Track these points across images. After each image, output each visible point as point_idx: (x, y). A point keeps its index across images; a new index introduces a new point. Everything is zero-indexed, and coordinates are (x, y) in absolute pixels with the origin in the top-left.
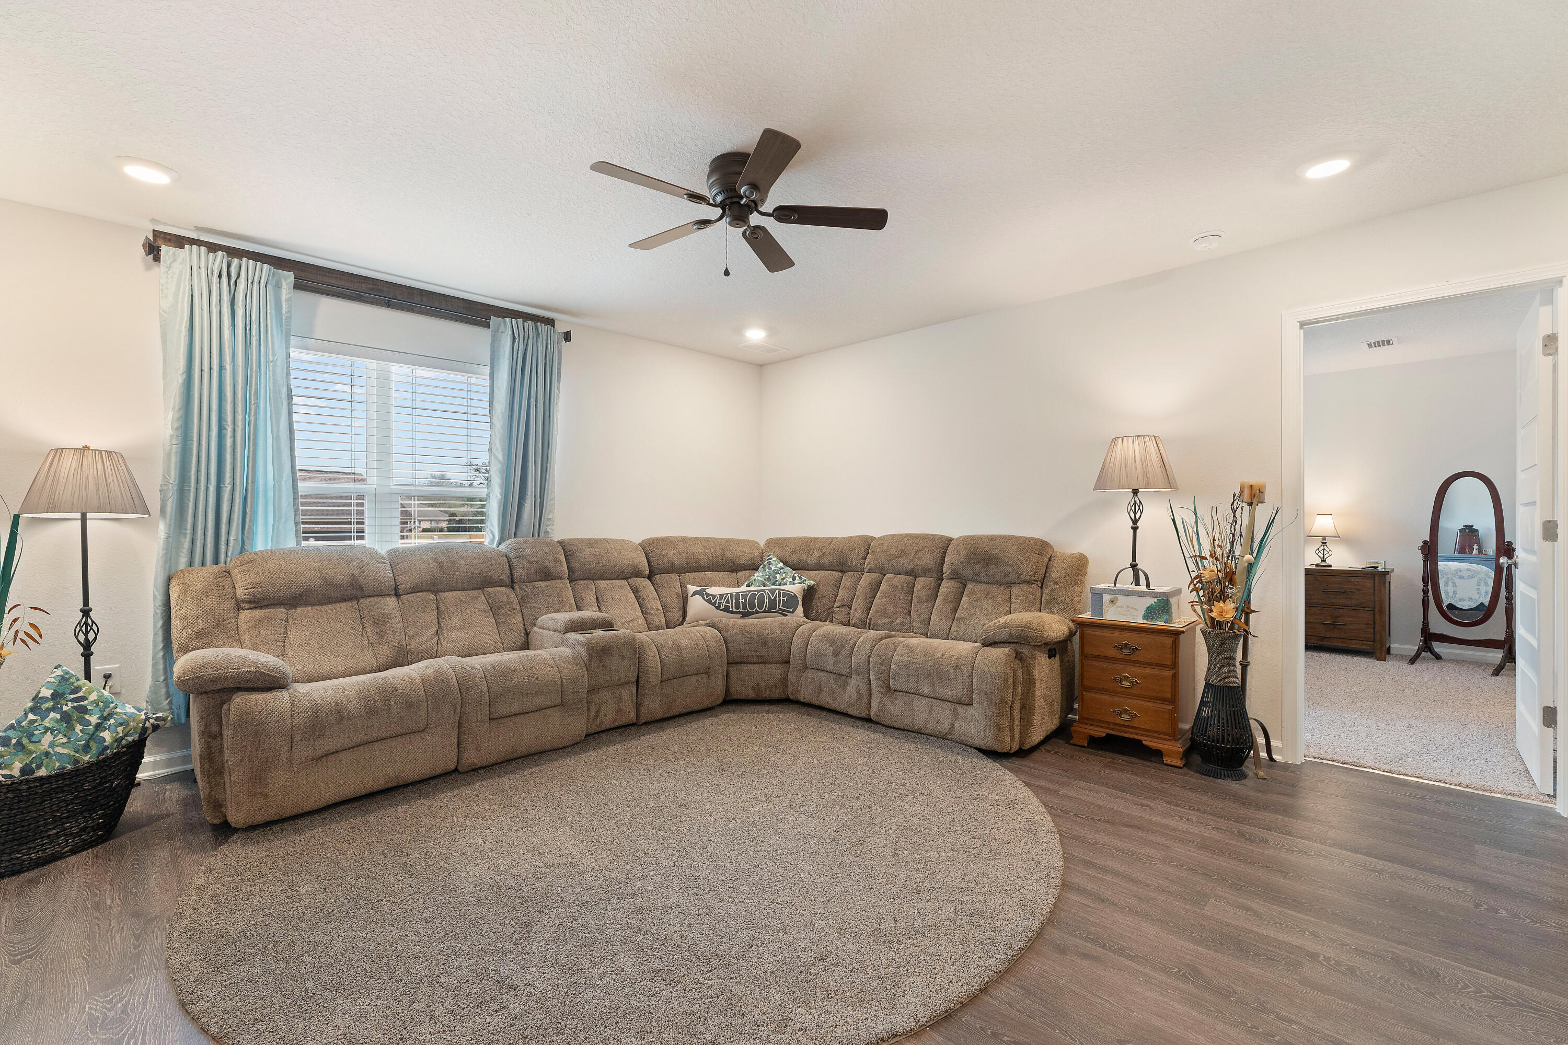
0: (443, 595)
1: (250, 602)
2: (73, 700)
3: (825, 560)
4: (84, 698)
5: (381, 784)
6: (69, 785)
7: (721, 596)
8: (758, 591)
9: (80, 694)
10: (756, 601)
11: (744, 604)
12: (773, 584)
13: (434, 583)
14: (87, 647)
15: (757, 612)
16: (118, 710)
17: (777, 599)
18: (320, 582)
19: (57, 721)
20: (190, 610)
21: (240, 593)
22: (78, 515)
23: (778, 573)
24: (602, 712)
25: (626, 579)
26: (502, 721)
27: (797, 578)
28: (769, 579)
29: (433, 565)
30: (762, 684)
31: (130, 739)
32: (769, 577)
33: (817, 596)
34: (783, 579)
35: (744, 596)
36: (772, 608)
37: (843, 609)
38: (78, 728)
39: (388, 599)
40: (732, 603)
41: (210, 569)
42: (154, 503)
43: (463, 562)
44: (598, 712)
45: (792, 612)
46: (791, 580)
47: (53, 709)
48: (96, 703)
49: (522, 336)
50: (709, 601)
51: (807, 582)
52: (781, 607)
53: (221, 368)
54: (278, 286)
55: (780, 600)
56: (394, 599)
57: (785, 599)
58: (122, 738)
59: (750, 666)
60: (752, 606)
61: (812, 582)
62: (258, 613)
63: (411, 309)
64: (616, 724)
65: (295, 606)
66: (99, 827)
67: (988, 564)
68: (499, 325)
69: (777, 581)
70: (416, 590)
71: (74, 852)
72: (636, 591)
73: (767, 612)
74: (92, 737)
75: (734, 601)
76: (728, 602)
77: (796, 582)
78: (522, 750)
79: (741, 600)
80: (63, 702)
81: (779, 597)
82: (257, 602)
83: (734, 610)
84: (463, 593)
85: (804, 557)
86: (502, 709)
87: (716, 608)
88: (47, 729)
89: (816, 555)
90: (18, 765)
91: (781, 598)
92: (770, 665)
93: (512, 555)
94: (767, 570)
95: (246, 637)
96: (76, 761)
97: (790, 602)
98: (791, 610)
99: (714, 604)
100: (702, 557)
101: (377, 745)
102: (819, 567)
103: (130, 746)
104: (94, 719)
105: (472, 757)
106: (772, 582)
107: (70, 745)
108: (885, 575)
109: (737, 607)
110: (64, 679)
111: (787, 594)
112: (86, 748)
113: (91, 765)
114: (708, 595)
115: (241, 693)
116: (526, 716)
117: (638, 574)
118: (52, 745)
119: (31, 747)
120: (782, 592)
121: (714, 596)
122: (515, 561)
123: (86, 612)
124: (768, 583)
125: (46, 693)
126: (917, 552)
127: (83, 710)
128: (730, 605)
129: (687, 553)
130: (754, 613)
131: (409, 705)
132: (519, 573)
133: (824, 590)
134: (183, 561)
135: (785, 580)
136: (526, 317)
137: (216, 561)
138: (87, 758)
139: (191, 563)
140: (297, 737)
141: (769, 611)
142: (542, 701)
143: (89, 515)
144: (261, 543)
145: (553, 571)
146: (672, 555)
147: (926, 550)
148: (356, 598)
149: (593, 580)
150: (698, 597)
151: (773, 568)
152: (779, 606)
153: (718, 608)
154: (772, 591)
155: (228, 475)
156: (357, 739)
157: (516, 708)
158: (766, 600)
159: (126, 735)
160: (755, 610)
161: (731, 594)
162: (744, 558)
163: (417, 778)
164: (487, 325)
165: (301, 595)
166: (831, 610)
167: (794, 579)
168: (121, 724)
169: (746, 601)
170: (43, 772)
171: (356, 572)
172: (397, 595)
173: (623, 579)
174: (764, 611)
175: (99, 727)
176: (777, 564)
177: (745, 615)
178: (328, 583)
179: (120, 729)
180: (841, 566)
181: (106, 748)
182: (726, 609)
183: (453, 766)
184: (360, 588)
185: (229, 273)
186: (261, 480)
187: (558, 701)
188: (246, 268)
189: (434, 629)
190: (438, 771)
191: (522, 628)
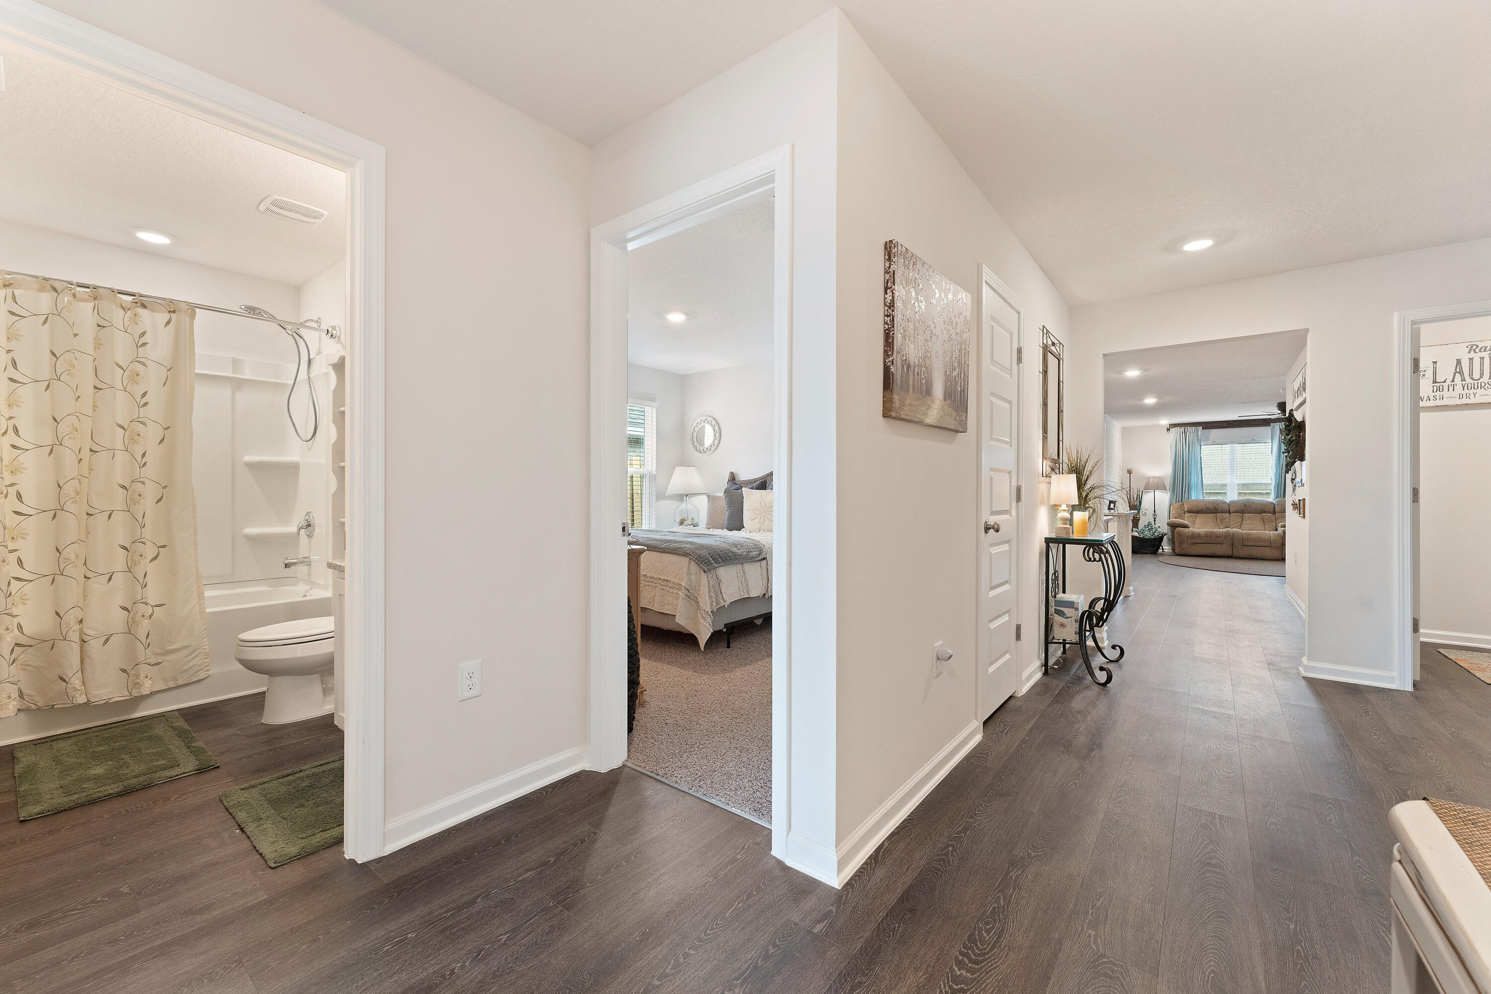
0: (1245, 515)
1: (1187, 512)
2: (1151, 526)
5: (1209, 554)
6: (1152, 541)
9: (1154, 525)
13: (1242, 511)
14: (1155, 519)
16: (1160, 529)
18: (1205, 508)
20: (1174, 512)
21: (1186, 510)
22: (1153, 491)
26: (1248, 547)
29: (1242, 505)
38: (1152, 531)
39: (1226, 513)
41: (1180, 503)
42: (1168, 489)
43: (1253, 505)
47: (1147, 527)
48: (1156, 527)
53: (1183, 455)
54: (1199, 430)
56: (1228, 514)
58: (1160, 534)
62: (1189, 514)
65: (1200, 512)
66: (1158, 549)
68: (1275, 426)
70: (1235, 512)
71: (1150, 553)
74: (1155, 533)
78: (1254, 556)
82: (1189, 512)
84: (1253, 514)
86: (1246, 543)
88: (1148, 531)
90: (1142, 536)
93: (1276, 504)
95: (1186, 519)
96: (1151, 538)
101: (1209, 544)
103: (1160, 537)
104: (1154, 531)
105: (1235, 553)
110: (1149, 522)
112: (1152, 535)
113: (1155, 539)
115: (1177, 528)
116: (1257, 547)
118: (1149, 534)
119: (1146, 533)
122: (1276, 506)
123: (1155, 511)
125: (1147, 524)
127: (1152, 528)
131: (1217, 537)
132: (1277, 510)
134: (1174, 501)
137: (1182, 502)
139: (1176, 502)
140: (1189, 538)
142: (1263, 544)
143: (1155, 491)
144: (1193, 498)
148: (1216, 513)
155: (1185, 480)
156: (1204, 541)
157: (1252, 544)
163: (1220, 555)
164: (1269, 426)
168: (1160, 532)
170: (1146, 538)
171: (1216, 506)
172: (1230, 513)
175: (1156, 531)
178: (1207, 508)
181: (1157, 536)
183: (1231, 555)
184: (1217, 510)
185: (1185, 432)
186: (1192, 482)
187: (1269, 545)
188: (1189, 429)
189: (1240, 524)
190: (1226, 554)
191: (1275, 527)
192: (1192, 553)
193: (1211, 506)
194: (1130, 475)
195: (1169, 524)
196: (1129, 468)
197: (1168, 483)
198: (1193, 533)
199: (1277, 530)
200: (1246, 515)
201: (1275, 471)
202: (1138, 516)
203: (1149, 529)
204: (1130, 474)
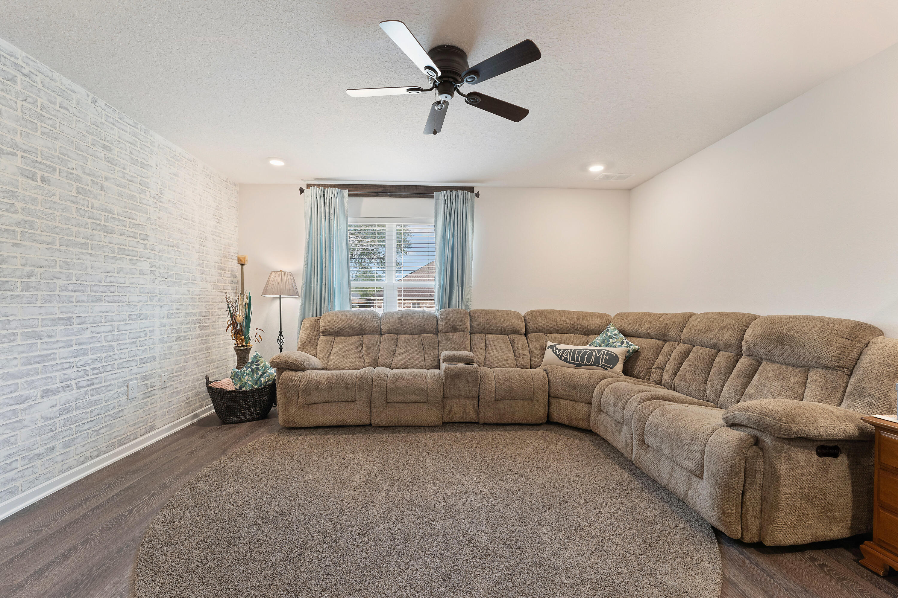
0: (400, 336)
1: (322, 333)
2: (256, 365)
3: (652, 331)
4: (259, 365)
5: (335, 423)
6: (248, 396)
7: (564, 350)
8: (590, 350)
9: (258, 363)
10: (586, 356)
11: (577, 357)
12: (606, 346)
13: (397, 330)
14: (281, 346)
15: (586, 365)
16: (268, 371)
17: (601, 357)
18: (347, 326)
19: (250, 372)
22: (279, 296)
23: (611, 338)
24: (453, 411)
25: (508, 334)
26: (394, 404)
27: (625, 343)
28: (604, 342)
29: (397, 321)
30: (573, 416)
31: (270, 383)
32: (605, 340)
33: (641, 358)
34: (614, 343)
35: (579, 352)
36: (596, 362)
37: (658, 370)
38: (256, 375)
39: (376, 336)
40: (570, 357)
41: (315, 318)
42: (299, 292)
43: (412, 320)
44: (450, 411)
45: (612, 368)
46: (619, 344)
47: (250, 367)
48: (262, 367)
49: (449, 199)
50: (555, 353)
51: (632, 347)
52: (603, 363)
54: (343, 197)
55: (603, 357)
56: (379, 336)
57: (607, 357)
58: (267, 382)
59: (566, 402)
60: (583, 359)
61: (637, 347)
63: (400, 196)
64: (463, 420)
65: (338, 336)
66: (257, 414)
67: (781, 344)
68: (439, 196)
69: (609, 344)
70: (388, 332)
71: (249, 420)
72: (512, 342)
73: (592, 365)
74: (259, 379)
75: (571, 355)
76: (567, 355)
77: (623, 346)
78: (403, 423)
79: (576, 355)
80: (253, 365)
81: (603, 355)
82: (326, 333)
83: (570, 361)
84: (410, 336)
85: (636, 328)
86: (392, 398)
87: (559, 358)
88: (247, 374)
89: (646, 326)
90: (238, 385)
91: (604, 356)
92: (579, 404)
93: (439, 317)
94: (604, 335)
96: (253, 387)
97: (612, 359)
98: (611, 366)
99: (558, 356)
100: (562, 323)
101: (334, 404)
102: (647, 336)
104: (260, 373)
105: (375, 420)
106: (606, 344)
107: (252, 381)
108: (694, 346)
109: (573, 359)
111: (610, 354)
112: (256, 384)
113: (256, 390)
114: (556, 349)
115: (288, 371)
116: (407, 405)
117: (516, 332)
118: (247, 380)
119: (242, 380)
120: (606, 352)
121: (559, 350)
122: (439, 321)
123: (281, 333)
124: (603, 345)
126: (721, 328)
127: (258, 369)
128: (568, 357)
129: (552, 321)
130: (583, 365)
131: (347, 387)
132: (440, 327)
133: (645, 354)
134: (308, 314)
135: (615, 344)
136: (451, 188)
137: (317, 315)
138: (256, 387)
139: (310, 316)
140: (300, 393)
141: (594, 365)
142: (415, 398)
143: (282, 296)
144: (337, 308)
145: (458, 327)
146: (542, 321)
147: (729, 327)
148: (362, 334)
149: (485, 334)
150: (550, 350)
151: (609, 334)
152: (602, 362)
153: (560, 359)
154: (599, 351)
156: (324, 399)
157: (400, 399)
158: (593, 357)
159: (268, 381)
160: (584, 363)
161: (571, 350)
162: (594, 326)
163: (351, 424)
164: (432, 197)
165: (339, 331)
166: (649, 370)
167: (622, 343)
168: (267, 376)
169: (579, 355)
170: (244, 389)
171: (362, 323)
172: (381, 334)
173: (505, 334)
174: (591, 365)
175: (261, 376)
176: (612, 332)
177: (578, 366)
178: (350, 327)
179: (266, 378)
180: (663, 337)
181: (262, 384)
182: (566, 360)
183: (368, 422)
184: (363, 330)
185: (324, 195)
186: (336, 281)
187: (424, 399)
188: (330, 192)
189: (392, 353)
190: (361, 423)
191: (436, 357)
192: (305, 425)
193: (355, 323)
194: (242, 268)
195: (274, 364)
196: (242, 255)
197: (300, 283)
198: (309, 382)
199: (438, 367)
200: (402, 337)
201: (439, 267)
202: (244, 344)
203: (253, 371)
204: (242, 265)
